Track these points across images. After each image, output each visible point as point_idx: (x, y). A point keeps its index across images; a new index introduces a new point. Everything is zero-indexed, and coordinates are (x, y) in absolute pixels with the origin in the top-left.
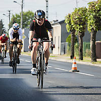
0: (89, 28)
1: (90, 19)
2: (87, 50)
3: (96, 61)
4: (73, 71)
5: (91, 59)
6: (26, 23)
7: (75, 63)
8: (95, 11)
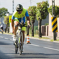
0: (37, 18)
1: (38, 13)
2: (36, 31)
3: (41, 37)
4: (27, 43)
5: (38, 36)
6: (1, 14)
7: (29, 39)
8: (41, 8)
